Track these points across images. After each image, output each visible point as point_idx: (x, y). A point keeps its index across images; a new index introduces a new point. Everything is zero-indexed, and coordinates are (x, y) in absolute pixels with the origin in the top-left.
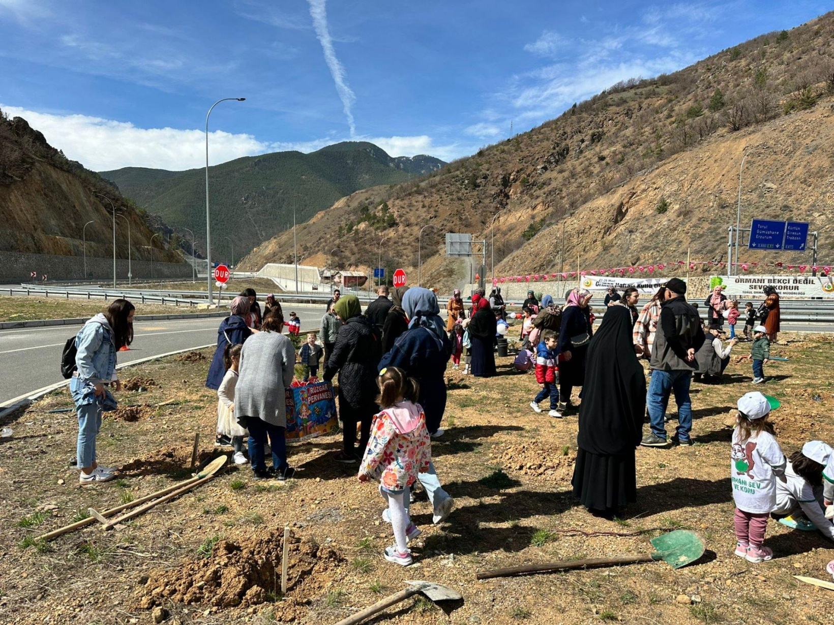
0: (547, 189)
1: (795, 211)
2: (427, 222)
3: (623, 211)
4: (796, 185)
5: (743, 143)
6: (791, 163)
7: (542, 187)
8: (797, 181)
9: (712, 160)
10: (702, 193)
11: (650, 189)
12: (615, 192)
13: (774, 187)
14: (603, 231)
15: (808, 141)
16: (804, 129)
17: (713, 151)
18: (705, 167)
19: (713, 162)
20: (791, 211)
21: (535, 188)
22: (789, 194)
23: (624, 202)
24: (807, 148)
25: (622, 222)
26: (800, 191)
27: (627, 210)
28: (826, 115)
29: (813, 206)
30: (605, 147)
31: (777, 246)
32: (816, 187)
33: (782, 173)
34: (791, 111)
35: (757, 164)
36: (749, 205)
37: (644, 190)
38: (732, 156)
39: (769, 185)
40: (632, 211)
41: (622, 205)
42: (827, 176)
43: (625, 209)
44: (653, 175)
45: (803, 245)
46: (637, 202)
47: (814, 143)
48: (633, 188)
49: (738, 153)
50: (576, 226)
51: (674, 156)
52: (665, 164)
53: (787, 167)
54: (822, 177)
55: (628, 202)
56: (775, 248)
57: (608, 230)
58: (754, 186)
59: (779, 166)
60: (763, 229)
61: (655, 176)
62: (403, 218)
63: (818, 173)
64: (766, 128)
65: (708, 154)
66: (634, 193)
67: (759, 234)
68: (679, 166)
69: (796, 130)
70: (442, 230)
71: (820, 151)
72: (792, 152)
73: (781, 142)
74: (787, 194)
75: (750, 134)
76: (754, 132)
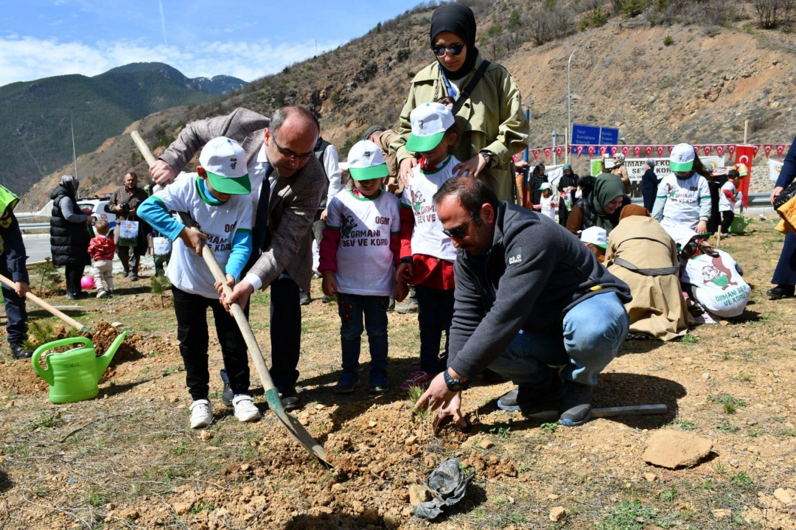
0: (359, 106)
4: (598, 97)
5: (548, 57)
6: (592, 75)
7: (354, 103)
8: (598, 93)
13: (579, 98)
15: (603, 55)
16: (599, 45)
17: (522, 64)
19: (522, 74)
21: (347, 105)
22: (593, 105)
24: (604, 62)
26: (601, 102)
28: (616, 32)
29: (614, 116)
30: (413, 64)
32: (616, 98)
33: (585, 85)
34: (587, 29)
35: (562, 77)
36: (559, 115)
38: (540, 69)
39: (575, 96)
42: (622, 88)
47: (609, 58)
49: (544, 66)
53: (589, 79)
54: (619, 89)
58: (561, 97)
59: (581, 78)
60: (581, 135)
63: (615, 85)
64: (567, 42)
65: (517, 66)
67: (579, 139)
69: (593, 45)
71: (614, 65)
72: (591, 65)
73: (581, 56)
74: (592, 104)
75: (553, 48)
76: (555, 46)
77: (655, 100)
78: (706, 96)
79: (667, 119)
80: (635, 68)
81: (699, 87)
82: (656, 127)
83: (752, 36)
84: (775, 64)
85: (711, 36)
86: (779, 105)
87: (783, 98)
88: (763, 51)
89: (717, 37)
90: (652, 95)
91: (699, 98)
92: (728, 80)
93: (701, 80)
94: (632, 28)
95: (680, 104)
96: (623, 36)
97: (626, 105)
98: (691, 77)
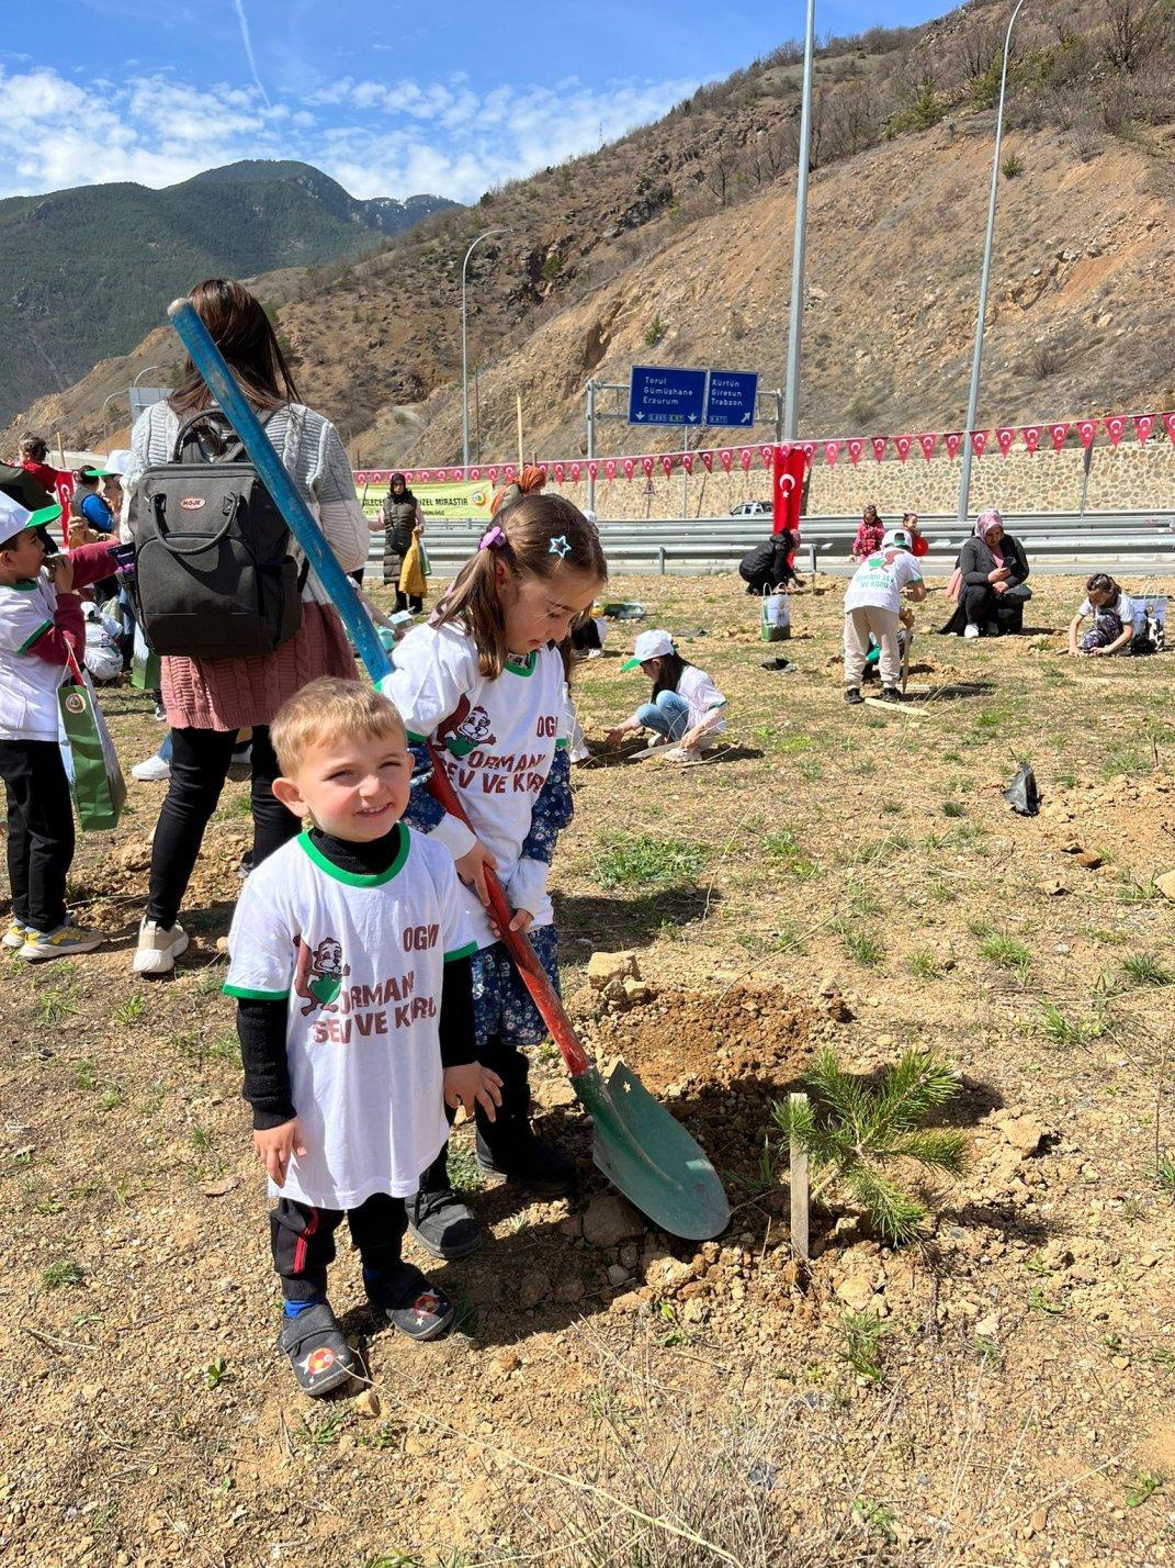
1: (835, 347)
2: (362, 354)
3: (601, 341)
4: (853, 293)
6: (863, 244)
8: (857, 285)
9: (748, 238)
10: (717, 306)
11: (647, 295)
12: (590, 300)
13: (823, 295)
14: (564, 383)
15: (899, 200)
16: (902, 175)
17: (757, 218)
18: (736, 251)
19: (750, 240)
20: (829, 346)
22: (838, 311)
23: (603, 322)
24: (895, 214)
25: (598, 366)
26: (854, 306)
27: (608, 341)
28: (941, 145)
31: (692, 418)
32: (878, 297)
33: (843, 266)
34: (901, 135)
37: (637, 299)
39: (815, 291)
40: (615, 341)
41: (598, 329)
42: (897, 275)
43: (605, 336)
44: (651, 267)
45: (747, 415)
46: (625, 324)
47: (907, 204)
48: (620, 294)
50: (521, 371)
51: (691, 226)
52: (675, 242)
53: (854, 254)
54: (892, 276)
55: (609, 324)
56: (687, 421)
57: (573, 383)
59: (843, 251)
60: (657, 386)
61: (655, 270)
62: (310, 348)
63: (888, 268)
65: (746, 221)
66: (620, 305)
67: (649, 395)
68: (696, 247)
69: (891, 175)
70: (394, 373)
71: (907, 222)
72: (871, 222)
73: (859, 200)
74: (835, 310)
75: (820, 181)
76: (826, 176)
77: (934, 303)
78: (1017, 293)
79: (938, 345)
80: (935, 228)
81: (1011, 276)
82: (915, 363)
83: (1149, 161)
84: (1149, 228)
85: (1086, 160)
86: (1112, 320)
87: (1124, 305)
88: (1143, 198)
89: (1096, 160)
90: (933, 292)
91: (1003, 299)
92: (1065, 261)
93: (1022, 259)
94: (973, 135)
95: (966, 314)
96: (951, 153)
97: (889, 312)
98: (1009, 253)
